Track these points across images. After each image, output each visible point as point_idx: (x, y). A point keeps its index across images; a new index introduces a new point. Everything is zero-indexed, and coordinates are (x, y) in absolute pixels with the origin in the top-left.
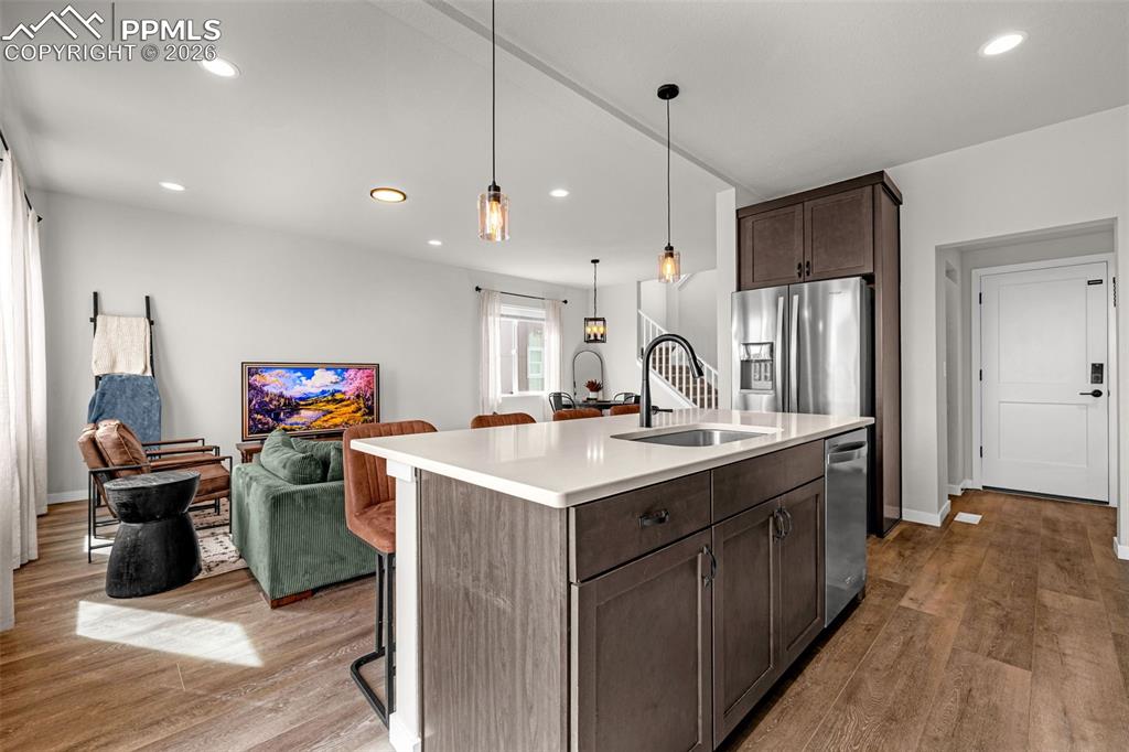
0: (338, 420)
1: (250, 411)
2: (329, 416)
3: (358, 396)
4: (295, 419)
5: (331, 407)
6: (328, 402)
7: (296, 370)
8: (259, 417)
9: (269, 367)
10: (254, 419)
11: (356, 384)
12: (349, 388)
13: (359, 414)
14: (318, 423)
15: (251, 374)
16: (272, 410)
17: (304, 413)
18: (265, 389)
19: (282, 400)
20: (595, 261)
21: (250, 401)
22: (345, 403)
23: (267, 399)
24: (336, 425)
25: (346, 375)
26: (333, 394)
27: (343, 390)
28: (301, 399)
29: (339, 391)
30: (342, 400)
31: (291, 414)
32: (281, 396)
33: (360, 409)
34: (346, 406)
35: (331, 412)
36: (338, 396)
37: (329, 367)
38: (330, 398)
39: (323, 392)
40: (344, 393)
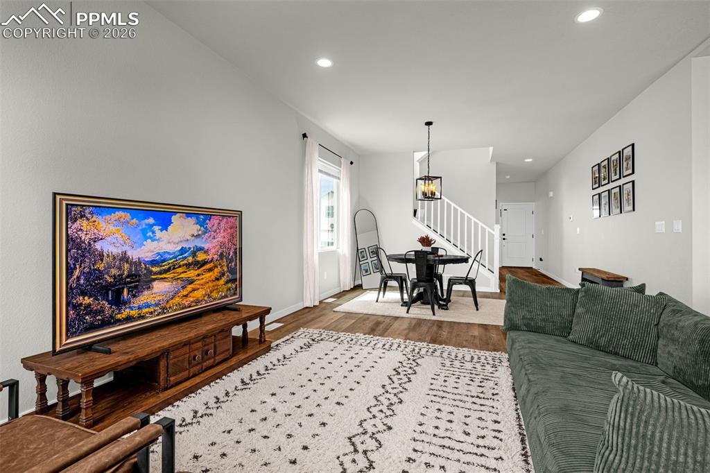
0: (198, 294)
1: (70, 290)
2: (189, 288)
3: (221, 255)
4: (145, 297)
5: (192, 274)
6: (188, 265)
8: (87, 300)
9: (104, 206)
10: (76, 307)
11: (220, 238)
12: (211, 245)
13: (222, 282)
14: (177, 300)
15: (71, 218)
16: (111, 285)
18: (98, 246)
19: (126, 266)
20: (429, 124)
21: (70, 271)
22: (208, 266)
23: (101, 266)
24: (197, 302)
25: (209, 224)
26: (194, 254)
27: (206, 246)
28: (154, 263)
29: (201, 249)
30: (205, 263)
31: (135, 291)
32: (124, 258)
33: (223, 274)
34: (210, 270)
35: (191, 282)
36: (201, 257)
37: (191, 212)
38: (191, 259)
39: (183, 251)
40: (206, 252)
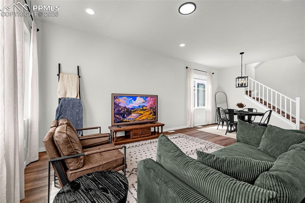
0: (144, 118)
1: (114, 114)
2: (141, 116)
3: (151, 108)
4: (130, 117)
5: (142, 112)
6: (141, 110)
7: (130, 97)
8: (118, 116)
9: (122, 96)
10: (116, 117)
11: (150, 103)
12: (148, 105)
13: (151, 115)
14: (138, 119)
15: (115, 99)
16: (122, 113)
17: (133, 115)
18: (120, 104)
19: (126, 109)
20: (242, 53)
21: (114, 110)
22: (146, 111)
23: (120, 109)
24: (143, 120)
25: (147, 99)
26: (143, 107)
27: (146, 105)
28: (132, 109)
29: (145, 106)
30: (146, 110)
31: (128, 115)
32: (125, 107)
33: (151, 113)
34: (147, 112)
35: (142, 114)
36: (144, 108)
37: (142, 96)
38: (142, 108)
39: (139, 106)
40: (146, 107)
